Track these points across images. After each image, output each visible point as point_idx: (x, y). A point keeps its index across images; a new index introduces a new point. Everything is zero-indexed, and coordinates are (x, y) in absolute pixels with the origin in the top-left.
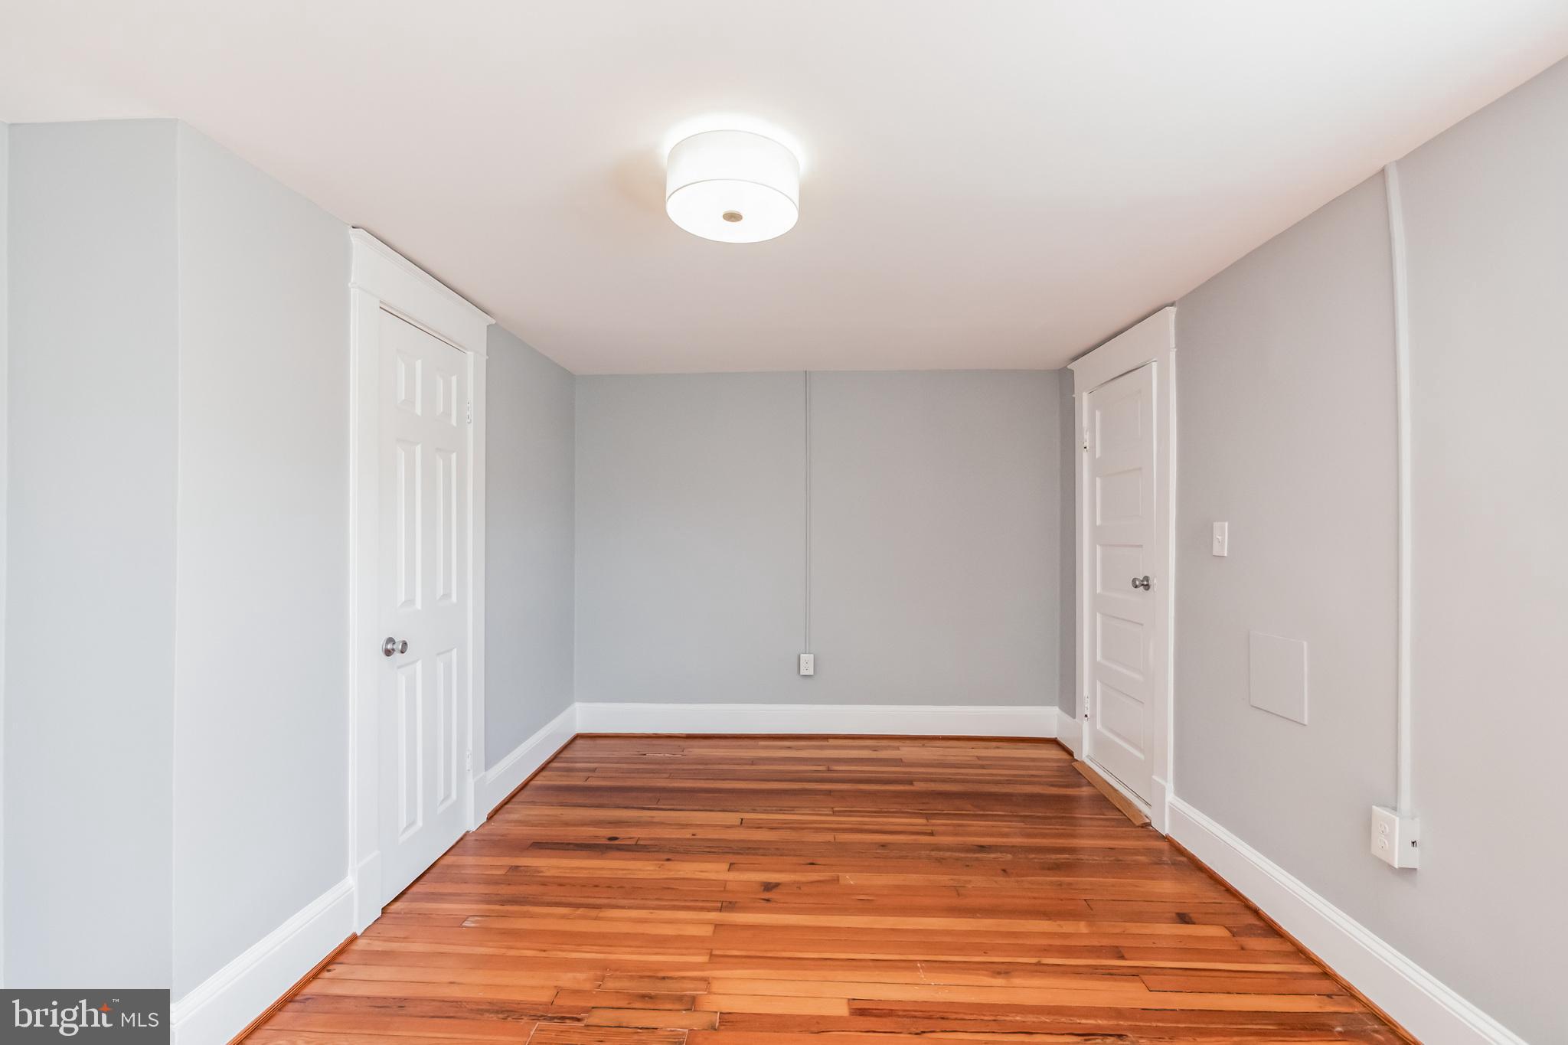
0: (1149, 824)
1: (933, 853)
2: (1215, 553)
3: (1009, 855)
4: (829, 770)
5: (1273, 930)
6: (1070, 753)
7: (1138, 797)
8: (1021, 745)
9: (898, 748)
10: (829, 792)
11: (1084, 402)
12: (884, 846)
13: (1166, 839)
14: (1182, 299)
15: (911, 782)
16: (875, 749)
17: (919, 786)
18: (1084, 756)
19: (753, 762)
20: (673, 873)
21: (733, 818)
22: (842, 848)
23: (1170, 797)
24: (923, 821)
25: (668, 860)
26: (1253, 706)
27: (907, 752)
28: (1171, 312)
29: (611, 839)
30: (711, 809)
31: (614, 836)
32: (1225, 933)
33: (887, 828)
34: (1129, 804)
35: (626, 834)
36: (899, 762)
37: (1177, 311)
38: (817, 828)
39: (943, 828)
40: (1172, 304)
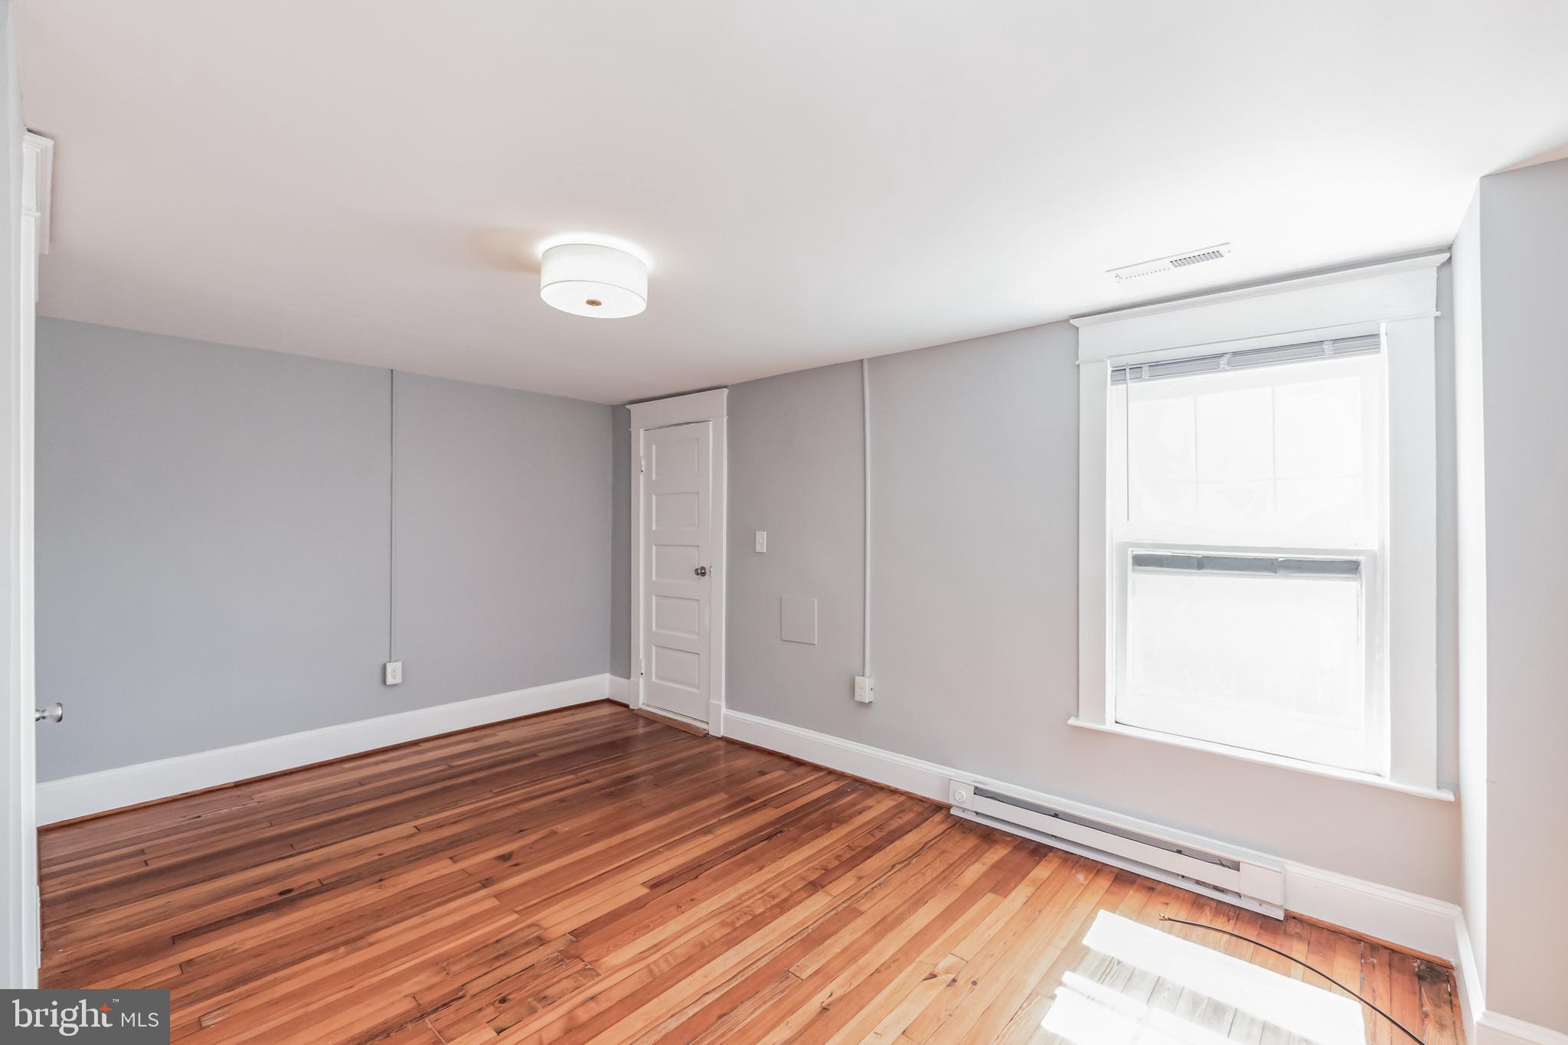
0: (708, 734)
1: (602, 792)
2: (757, 550)
3: (650, 776)
4: (451, 767)
5: (800, 763)
6: (626, 706)
7: (695, 719)
8: (589, 708)
9: (494, 735)
10: (474, 782)
11: (640, 439)
12: (562, 800)
13: (723, 739)
14: (732, 386)
15: (534, 755)
16: (475, 740)
17: (543, 756)
18: (640, 705)
19: (361, 782)
20: (401, 886)
21: (406, 828)
22: (532, 813)
23: (724, 711)
24: (572, 776)
25: (381, 880)
26: (784, 641)
27: (504, 735)
28: (726, 391)
29: (282, 893)
30: (371, 830)
31: (287, 888)
32: (783, 772)
33: (551, 789)
34: (689, 725)
35: (295, 882)
36: (507, 744)
37: (729, 392)
38: (494, 809)
39: (591, 776)
40: (726, 387)
